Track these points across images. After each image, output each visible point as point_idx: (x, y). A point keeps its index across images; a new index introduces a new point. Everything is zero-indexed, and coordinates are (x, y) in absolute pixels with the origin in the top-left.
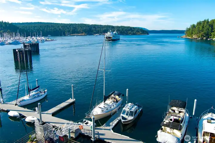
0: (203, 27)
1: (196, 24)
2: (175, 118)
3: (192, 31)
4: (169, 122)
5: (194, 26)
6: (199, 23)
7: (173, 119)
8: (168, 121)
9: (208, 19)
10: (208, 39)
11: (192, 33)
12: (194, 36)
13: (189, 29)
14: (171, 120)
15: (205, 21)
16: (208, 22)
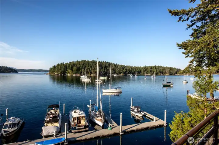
0: (61, 67)
1: (56, 65)
2: (53, 115)
3: (54, 70)
4: (50, 120)
5: (54, 67)
6: (58, 65)
7: (52, 117)
8: (48, 120)
9: (63, 63)
10: (65, 75)
11: (54, 71)
12: (55, 73)
13: (52, 69)
14: (51, 117)
15: (61, 64)
16: (63, 64)
